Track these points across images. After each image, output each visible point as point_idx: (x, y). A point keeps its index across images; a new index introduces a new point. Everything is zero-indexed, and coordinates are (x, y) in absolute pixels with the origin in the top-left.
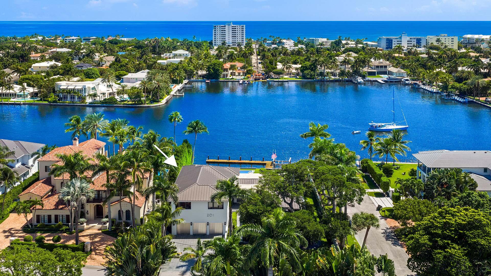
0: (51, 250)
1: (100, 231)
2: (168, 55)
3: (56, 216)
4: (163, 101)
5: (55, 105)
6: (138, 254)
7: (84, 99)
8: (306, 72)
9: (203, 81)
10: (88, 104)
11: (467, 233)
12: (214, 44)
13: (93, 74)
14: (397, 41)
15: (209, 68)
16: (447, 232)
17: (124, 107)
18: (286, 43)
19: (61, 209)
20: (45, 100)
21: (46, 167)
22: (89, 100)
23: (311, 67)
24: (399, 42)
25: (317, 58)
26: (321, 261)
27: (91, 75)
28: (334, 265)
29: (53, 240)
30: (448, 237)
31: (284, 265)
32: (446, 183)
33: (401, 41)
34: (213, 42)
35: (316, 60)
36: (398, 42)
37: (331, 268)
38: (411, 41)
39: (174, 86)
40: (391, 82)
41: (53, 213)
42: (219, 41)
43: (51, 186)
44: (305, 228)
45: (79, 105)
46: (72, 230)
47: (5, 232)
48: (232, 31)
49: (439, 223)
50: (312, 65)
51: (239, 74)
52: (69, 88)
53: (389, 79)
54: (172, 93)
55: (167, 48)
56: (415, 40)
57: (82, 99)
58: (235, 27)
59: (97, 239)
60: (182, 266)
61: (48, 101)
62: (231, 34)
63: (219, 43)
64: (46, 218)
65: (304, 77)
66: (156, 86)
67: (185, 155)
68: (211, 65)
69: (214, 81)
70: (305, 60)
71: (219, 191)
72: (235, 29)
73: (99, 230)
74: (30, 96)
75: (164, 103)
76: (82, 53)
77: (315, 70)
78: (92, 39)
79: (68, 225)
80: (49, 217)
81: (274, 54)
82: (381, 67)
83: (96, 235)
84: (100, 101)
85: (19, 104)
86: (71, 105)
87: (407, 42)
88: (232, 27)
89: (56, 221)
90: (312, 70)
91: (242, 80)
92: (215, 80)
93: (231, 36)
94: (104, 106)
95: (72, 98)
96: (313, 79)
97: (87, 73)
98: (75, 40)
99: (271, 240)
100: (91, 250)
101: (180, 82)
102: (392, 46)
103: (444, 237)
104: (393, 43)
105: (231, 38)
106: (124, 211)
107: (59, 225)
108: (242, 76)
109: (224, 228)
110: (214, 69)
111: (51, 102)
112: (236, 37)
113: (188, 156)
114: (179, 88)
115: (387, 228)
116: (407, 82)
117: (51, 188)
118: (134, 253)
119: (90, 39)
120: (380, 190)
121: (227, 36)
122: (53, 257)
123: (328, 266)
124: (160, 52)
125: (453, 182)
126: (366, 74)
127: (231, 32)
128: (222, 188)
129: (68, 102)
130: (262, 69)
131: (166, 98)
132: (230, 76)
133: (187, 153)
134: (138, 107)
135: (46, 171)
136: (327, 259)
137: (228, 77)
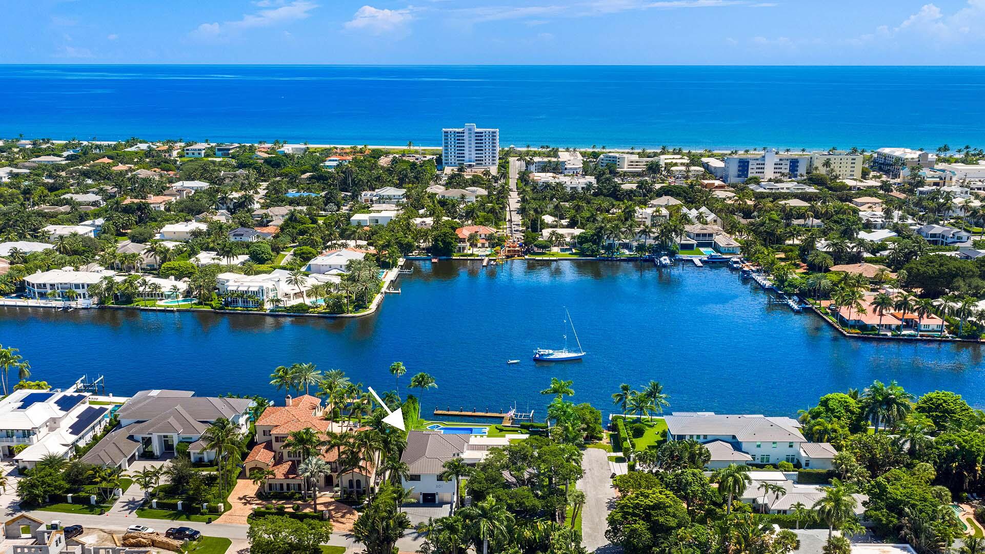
0: (302, 521)
1: (333, 500)
2: (368, 196)
3: (288, 485)
4: (373, 307)
5: (222, 313)
6: (380, 527)
7: (262, 304)
8: (585, 246)
9: (428, 260)
10: (268, 312)
11: (652, 512)
12: (444, 161)
13: (263, 252)
14: (757, 164)
15: (436, 240)
16: (637, 511)
17: (319, 317)
18: (568, 162)
19: (293, 478)
20: (206, 305)
21: (264, 431)
22: (268, 306)
23: (593, 238)
24: (760, 166)
25: (603, 225)
26: (528, 533)
27: (260, 254)
28: (537, 536)
29: (293, 508)
30: (638, 516)
31: (498, 536)
32: (677, 456)
33: (764, 164)
34: (443, 158)
35: (601, 228)
36: (758, 166)
37: (535, 538)
38: (782, 164)
39: (385, 273)
40: (713, 262)
41: (285, 482)
42: (453, 156)
43: (273, 451)
44: (524, 503)
45: (257, 314)
46: (305, 498)
47: (240, 499)
48: (476, 140)
49: (632, 503)
50: (595, 235)
51: (483, 245)
52: (240, 289)
53: (710, 259)
54: (384, 290)
55: (367, 183)
56: (788, 163)
57: (260, 304)
58: (480, 133)
59: (331, 508)
60: (414, 533)
61: (211, 305)
62: (473, 145)
63: (453, 160)
64: (278, 487)
65: (582, 253)
66: (362, 289)
67: (410, 414)
68: (440, 236)
69: (444, 259)
70: (588, 221)
71: (446, 469)
72: (480, 140)
73: (331, 498)
74: (182, 296)
75: (373, 310)
76: (232, 200)
77: (600, 241)
78: (233, 148)
79: (301, 493)
80: (282, 485)
81: (539, 210)
82: (704, 235)
83: (330, 504)
84: (285, 308)
85: (172, 311)
86: (245, 314)
87: (774, 166)
88: (476, 133)
89: (288, 488)
90: (594, 242)
91: (487, 259)
92: (445, 257)
93: (473, 148)
94: (291, 316)
95: (245, 302)
96: (596, 256)
97: (254, 252)
98: (204, 151)
99: (485, 519)
100: (329, 518)
101: (395, 264)
102: (747, 173)
103: (634, 515)
104: (750, 167)
105: (473, 152)
106: (355, 481)
107: (292, 493)
108: (487, 248)
109: (452, 498)
110: (445, 242)
111: (217, 309)
112: (482, 150)
113: (413, 416)
114: (393, 279)
115: (614, 498)
116: (735, 266)
117: (273, 453)
118: (378, 527)
119: (229, 150)
120: (621, 454)
121: (466, 149)
122: (305, 526)
123: (533, 537)
124: (356, 193)
125: (687, 455)
126: (677, 249)
127: (473, 142)
128: (449, 467)
129: (239, 309)
130: (521, 229)
131: (378, 298)
132: (469, 249)
133: (413, 411)
134: (339, 317)
135: (264, 435)
136: (533, 532)
137: (465, 251)
